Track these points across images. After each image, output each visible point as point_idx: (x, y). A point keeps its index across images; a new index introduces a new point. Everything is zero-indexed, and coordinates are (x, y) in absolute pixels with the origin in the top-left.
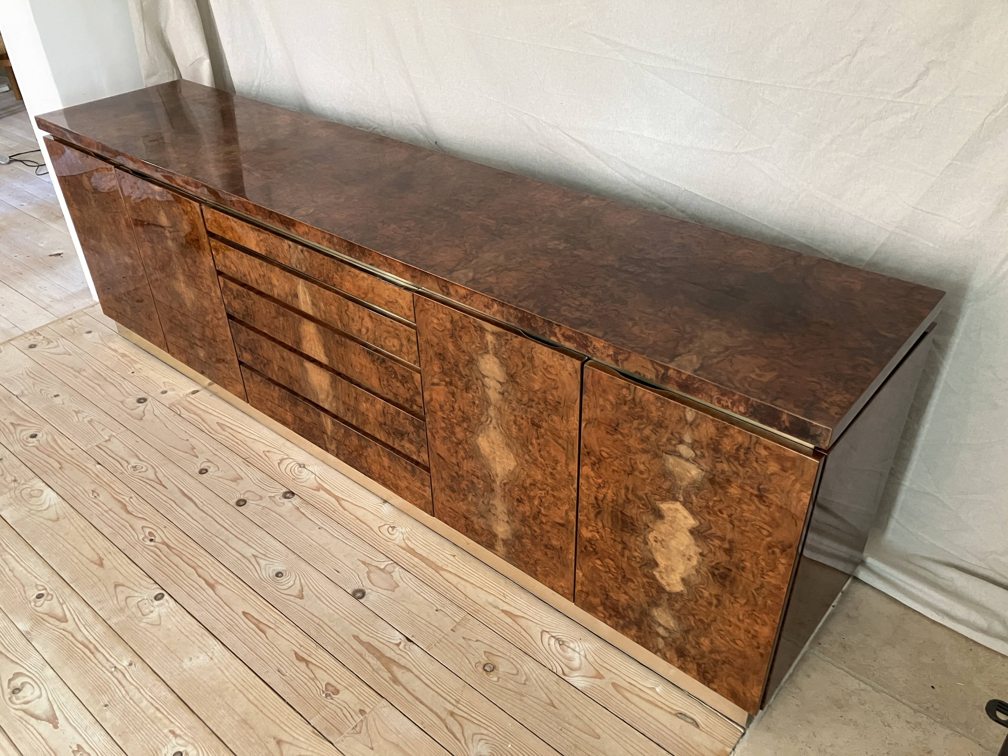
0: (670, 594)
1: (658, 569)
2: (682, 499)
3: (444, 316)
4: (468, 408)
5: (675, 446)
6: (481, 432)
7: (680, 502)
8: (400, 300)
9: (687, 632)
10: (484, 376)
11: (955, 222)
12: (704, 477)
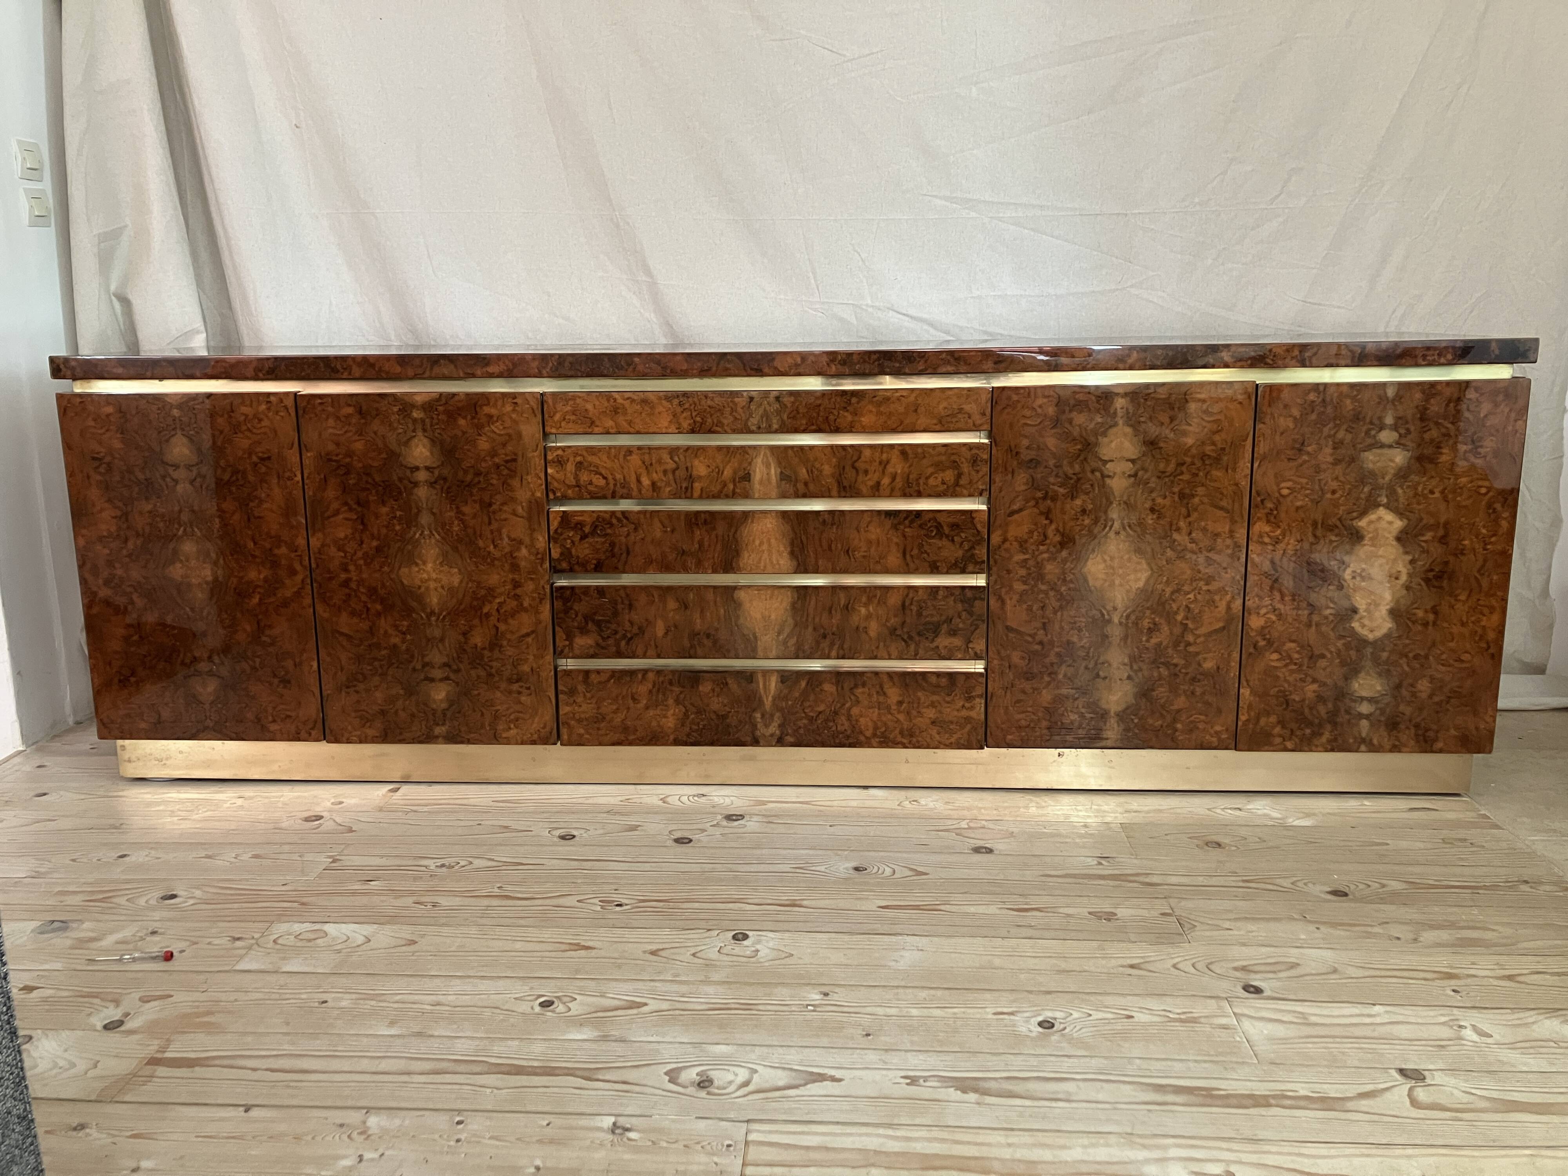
0: (1374, 643)
1: (1357, 617)
2: (1385, 500)
3: (1045, 400)
4: (1072, 523)
5: (1374, 436)
6: (1093, 550)
7: (1383, 505)
8: (967, 407)
9: (1398, 687)
10: (1105, 462)
11: (1339, 307)
12: (1411, 458)
